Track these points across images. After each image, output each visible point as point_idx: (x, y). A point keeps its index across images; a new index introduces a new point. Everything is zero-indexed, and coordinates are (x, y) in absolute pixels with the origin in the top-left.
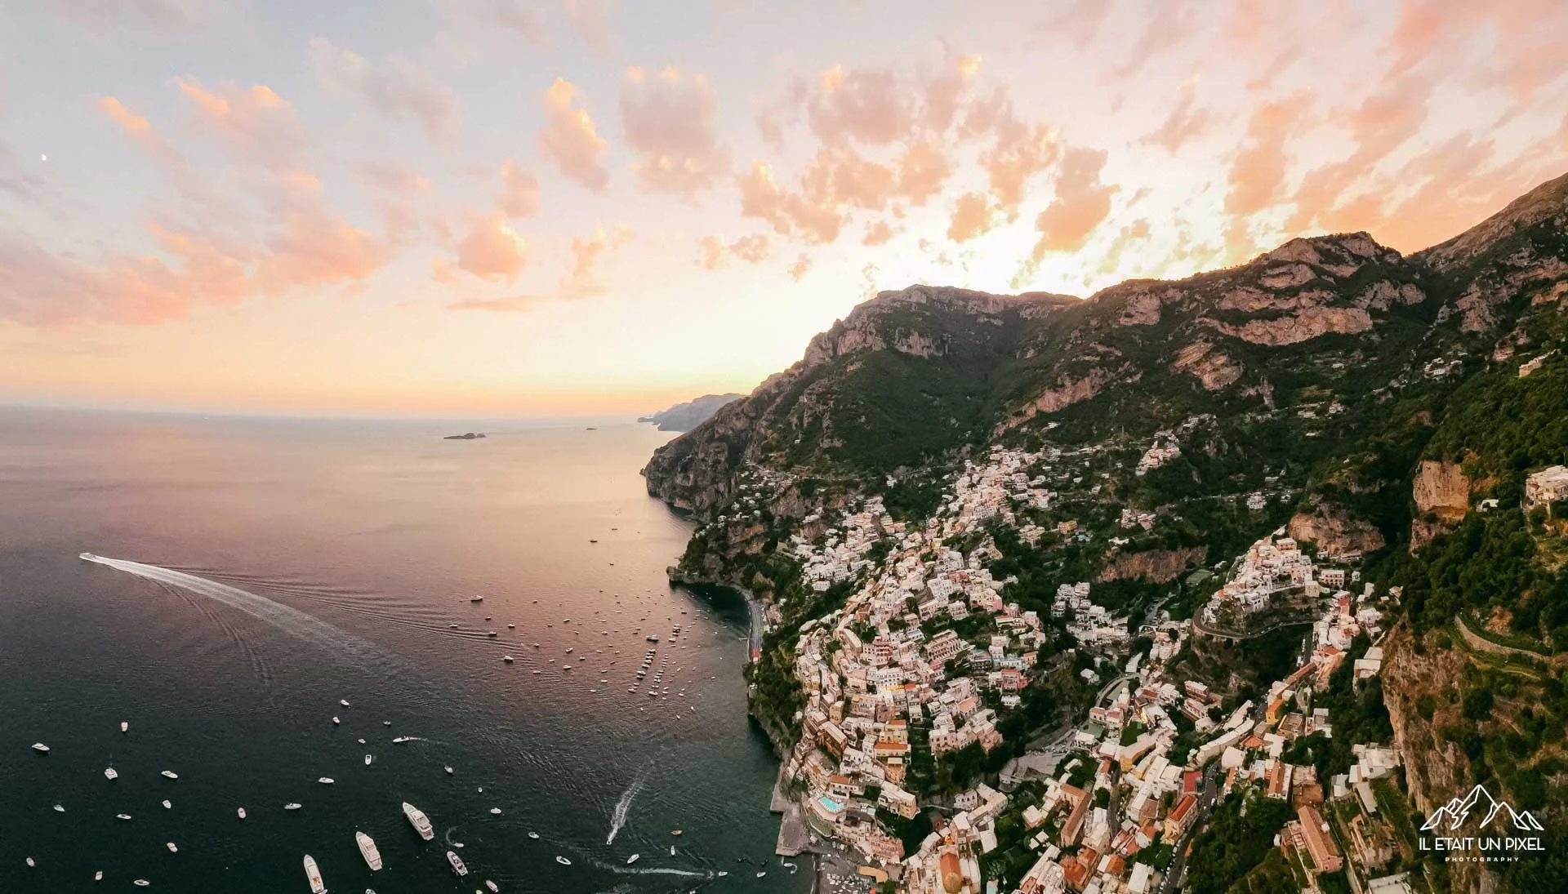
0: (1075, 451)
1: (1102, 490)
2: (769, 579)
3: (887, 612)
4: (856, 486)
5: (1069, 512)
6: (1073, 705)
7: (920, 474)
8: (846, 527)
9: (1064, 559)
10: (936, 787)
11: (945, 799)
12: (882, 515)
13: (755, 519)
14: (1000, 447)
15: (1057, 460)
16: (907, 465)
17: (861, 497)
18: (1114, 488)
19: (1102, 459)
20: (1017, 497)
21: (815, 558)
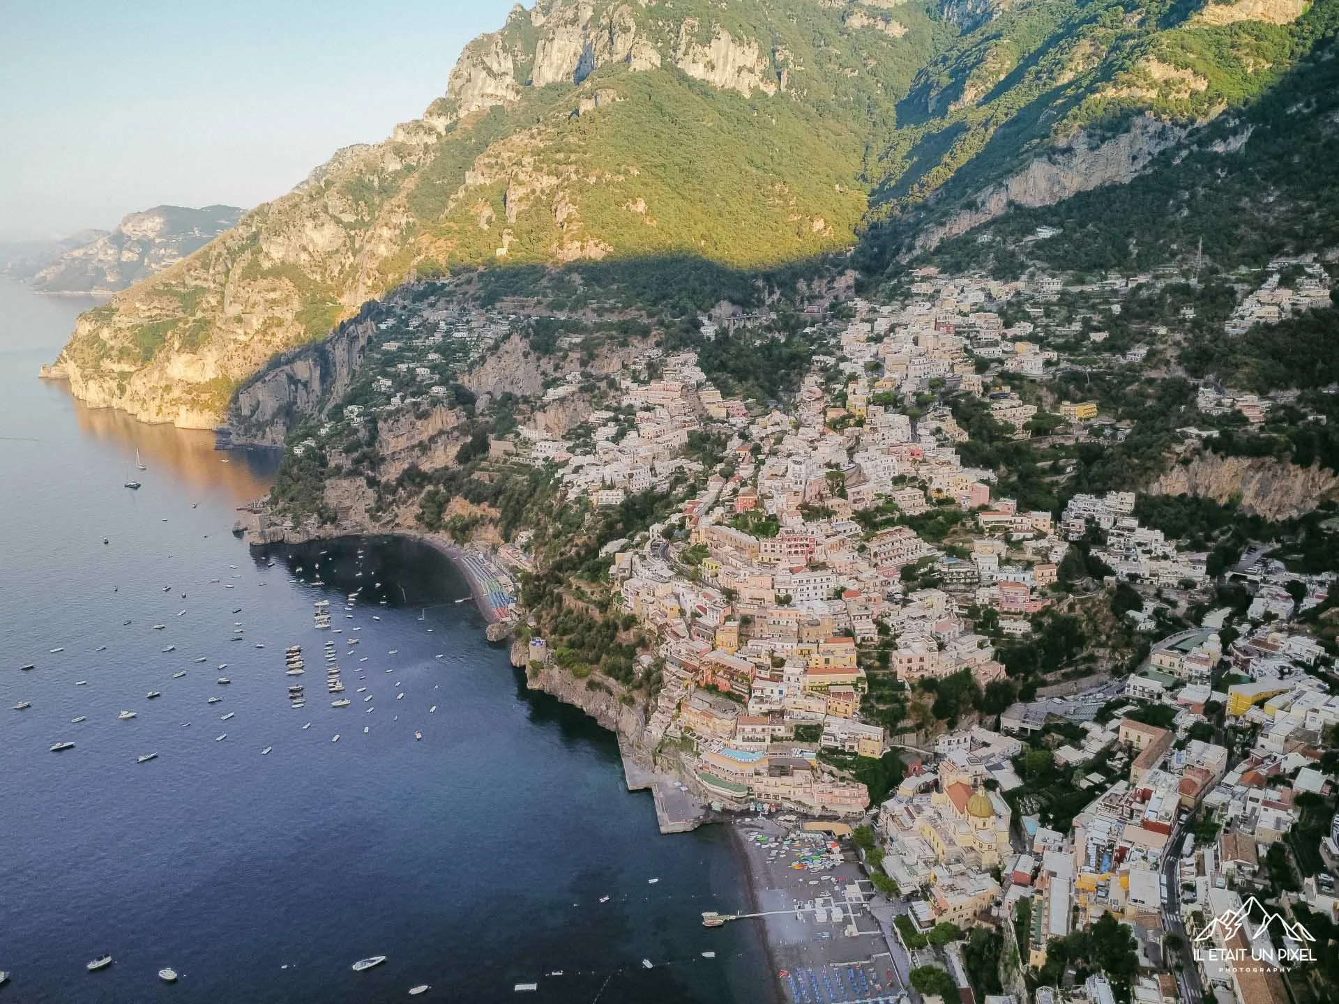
0: (1091, 283)
1: (1151, 354)
2: (485, 505)
3: (795, 493)
4: (645, 333)
5: (1079, 388)
6: (1114, 649)
7: (757, 323)
8: (631, 406)
9: (1075, 461)
10: (908, 723)
11: (922, 738)
12: (699, 385)
13: (435, 402)
14: (932, 270)
15: (1055, 298)
16: (734, 302)
17: (657, 352)
18: (1177, 352)
19: (1150, 301)
20: (982, 352)
21: (576, 460)
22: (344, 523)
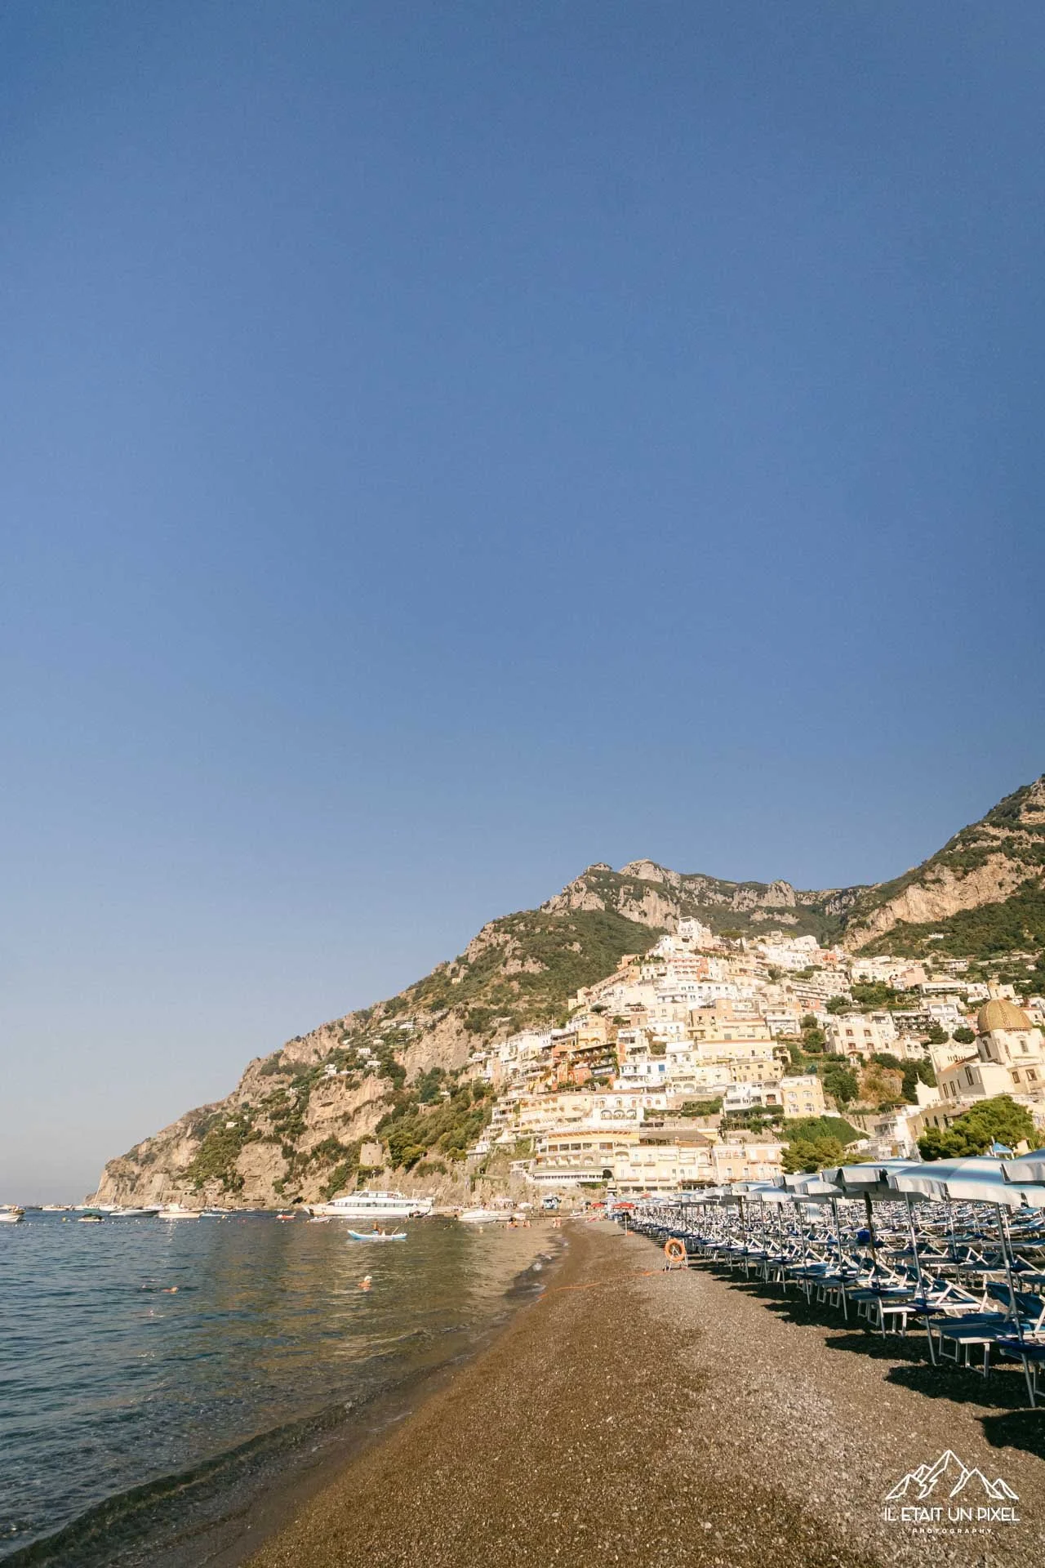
13: (368, 1074)
22: (247, 1195)
